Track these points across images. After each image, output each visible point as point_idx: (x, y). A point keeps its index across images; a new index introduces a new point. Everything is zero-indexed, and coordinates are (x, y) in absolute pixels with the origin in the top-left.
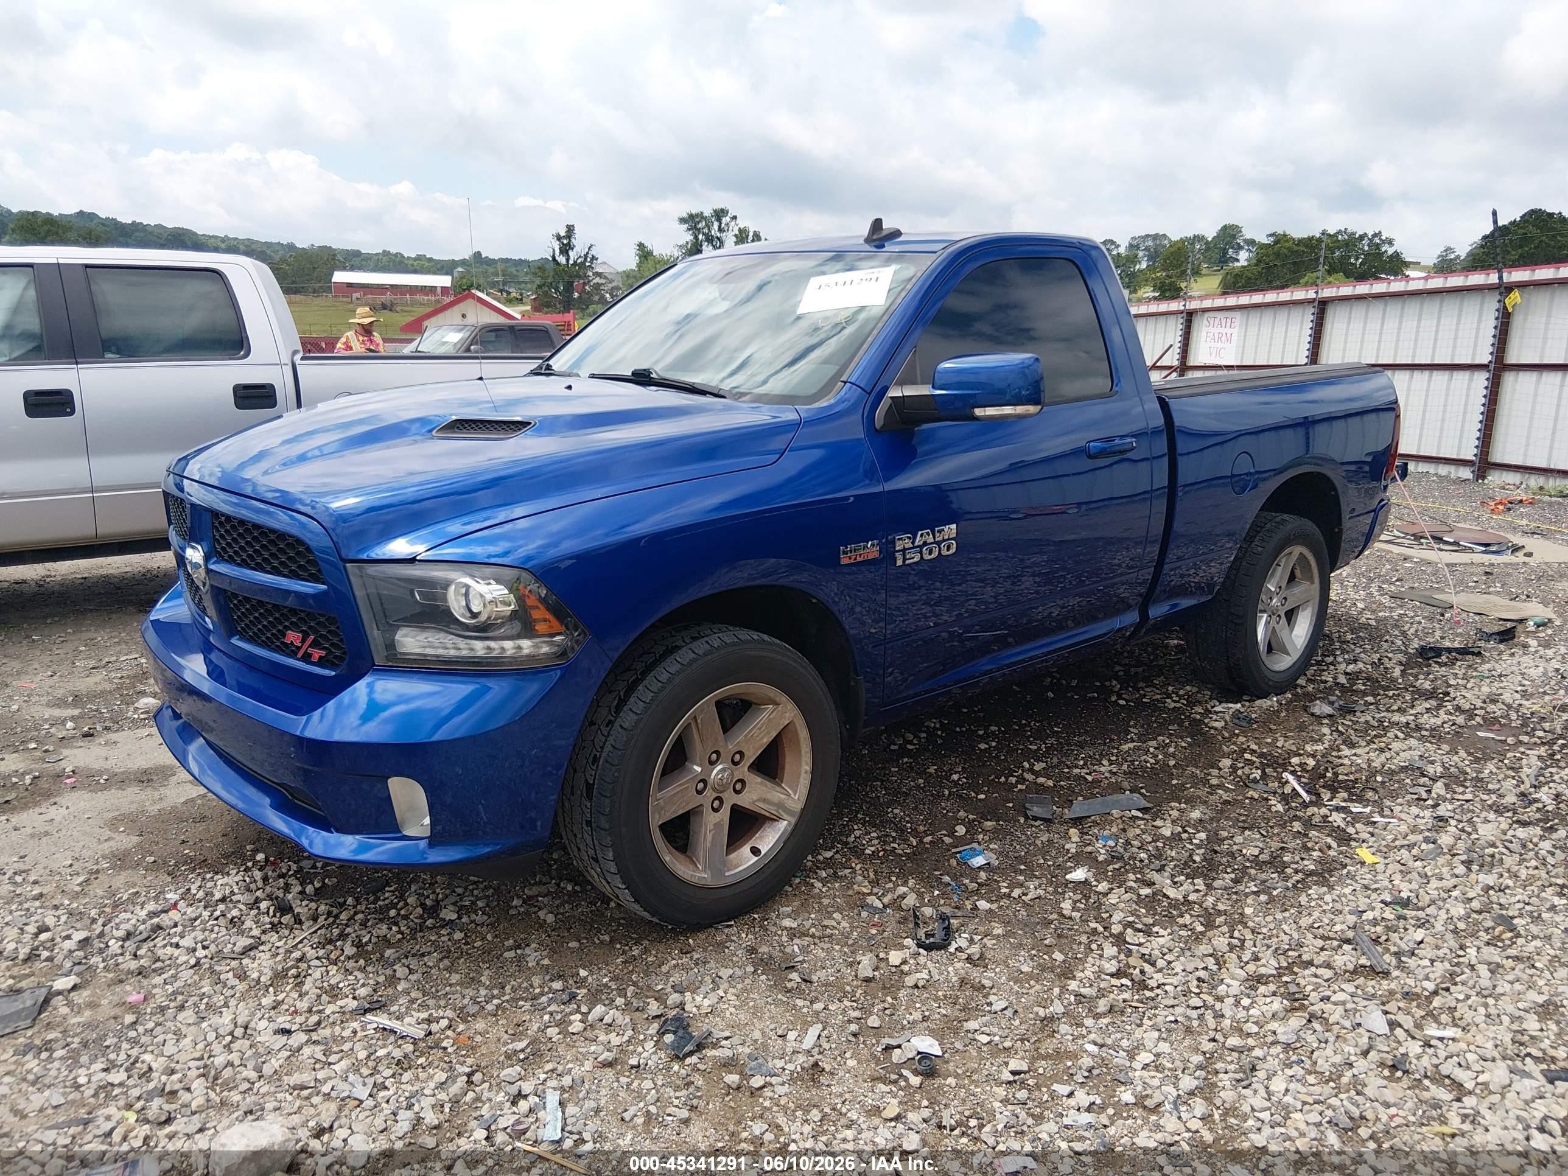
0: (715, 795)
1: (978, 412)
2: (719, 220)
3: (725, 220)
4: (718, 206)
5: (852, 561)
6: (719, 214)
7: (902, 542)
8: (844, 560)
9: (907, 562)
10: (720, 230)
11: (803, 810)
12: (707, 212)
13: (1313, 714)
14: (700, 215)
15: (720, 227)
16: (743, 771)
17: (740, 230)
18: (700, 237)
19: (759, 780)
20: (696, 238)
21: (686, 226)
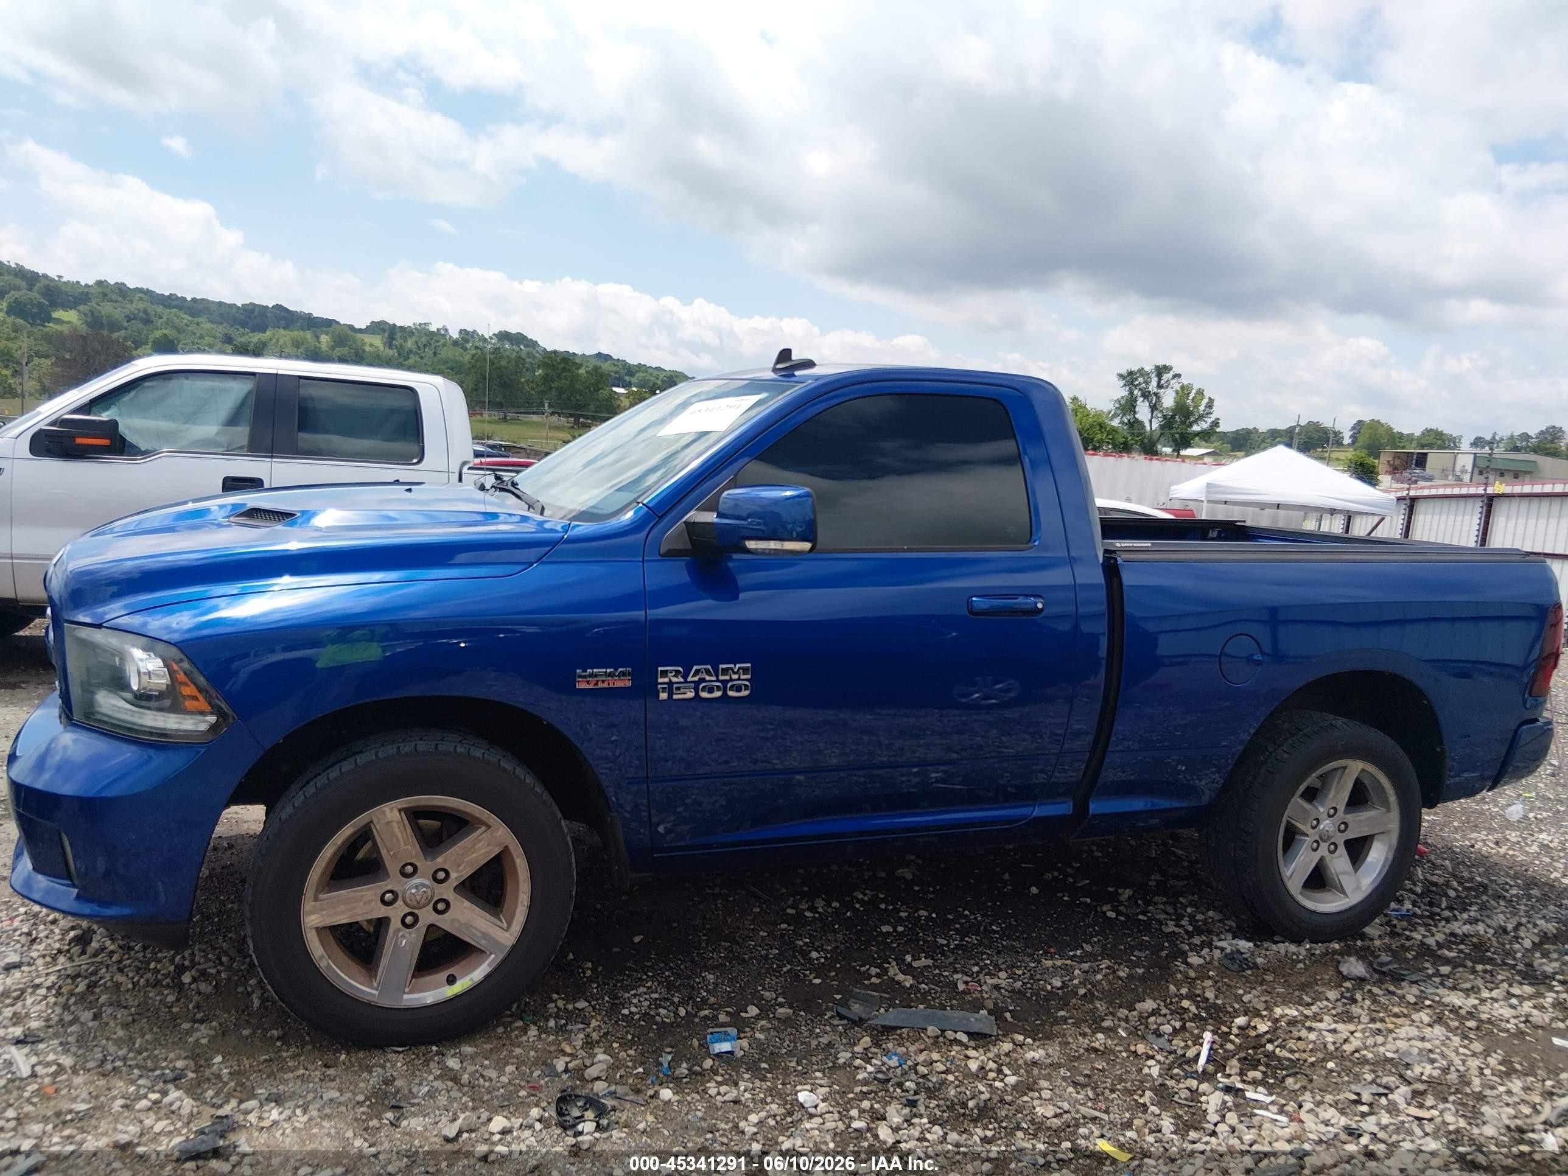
0: (408, 910)
1: (751, 545)
2: (1159, 376)
3: (1166, 377)
4: (1160, 363)
5: (591, 686)
6: (1161, 370)
7: (669, 675)
8: (581, 685)
9: (675, 697)
10: (1160, 386)
11: (514, 947)
12: (1148, 368)
13: (1340, 973)
14: (1141, 372)
15: (1159, 382)
16: (447, 891)
17: (1182, 387)
18: (1136, 392)
19: (467, 904)
20: (1131, 393)
21: (1122, 383)
